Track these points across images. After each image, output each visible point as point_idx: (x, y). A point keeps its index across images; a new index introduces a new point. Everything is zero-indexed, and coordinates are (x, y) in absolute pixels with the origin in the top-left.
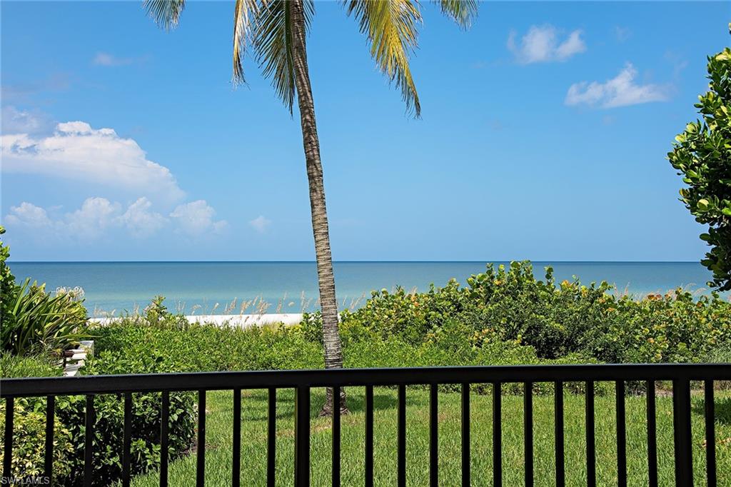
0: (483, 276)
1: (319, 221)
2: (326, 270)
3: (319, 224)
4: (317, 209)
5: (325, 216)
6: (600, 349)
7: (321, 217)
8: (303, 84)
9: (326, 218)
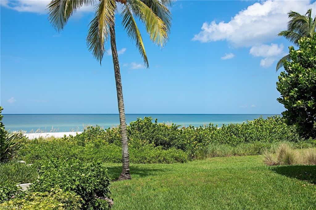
0: (136, 122)
1: (121, 105)
2: (124, 123)
3: (121, 106)
4: (121, 100)
5: (123, 103)
6: (180, 146)
7: (122, 103)
8: (115, 54)
9: (123, 104)
